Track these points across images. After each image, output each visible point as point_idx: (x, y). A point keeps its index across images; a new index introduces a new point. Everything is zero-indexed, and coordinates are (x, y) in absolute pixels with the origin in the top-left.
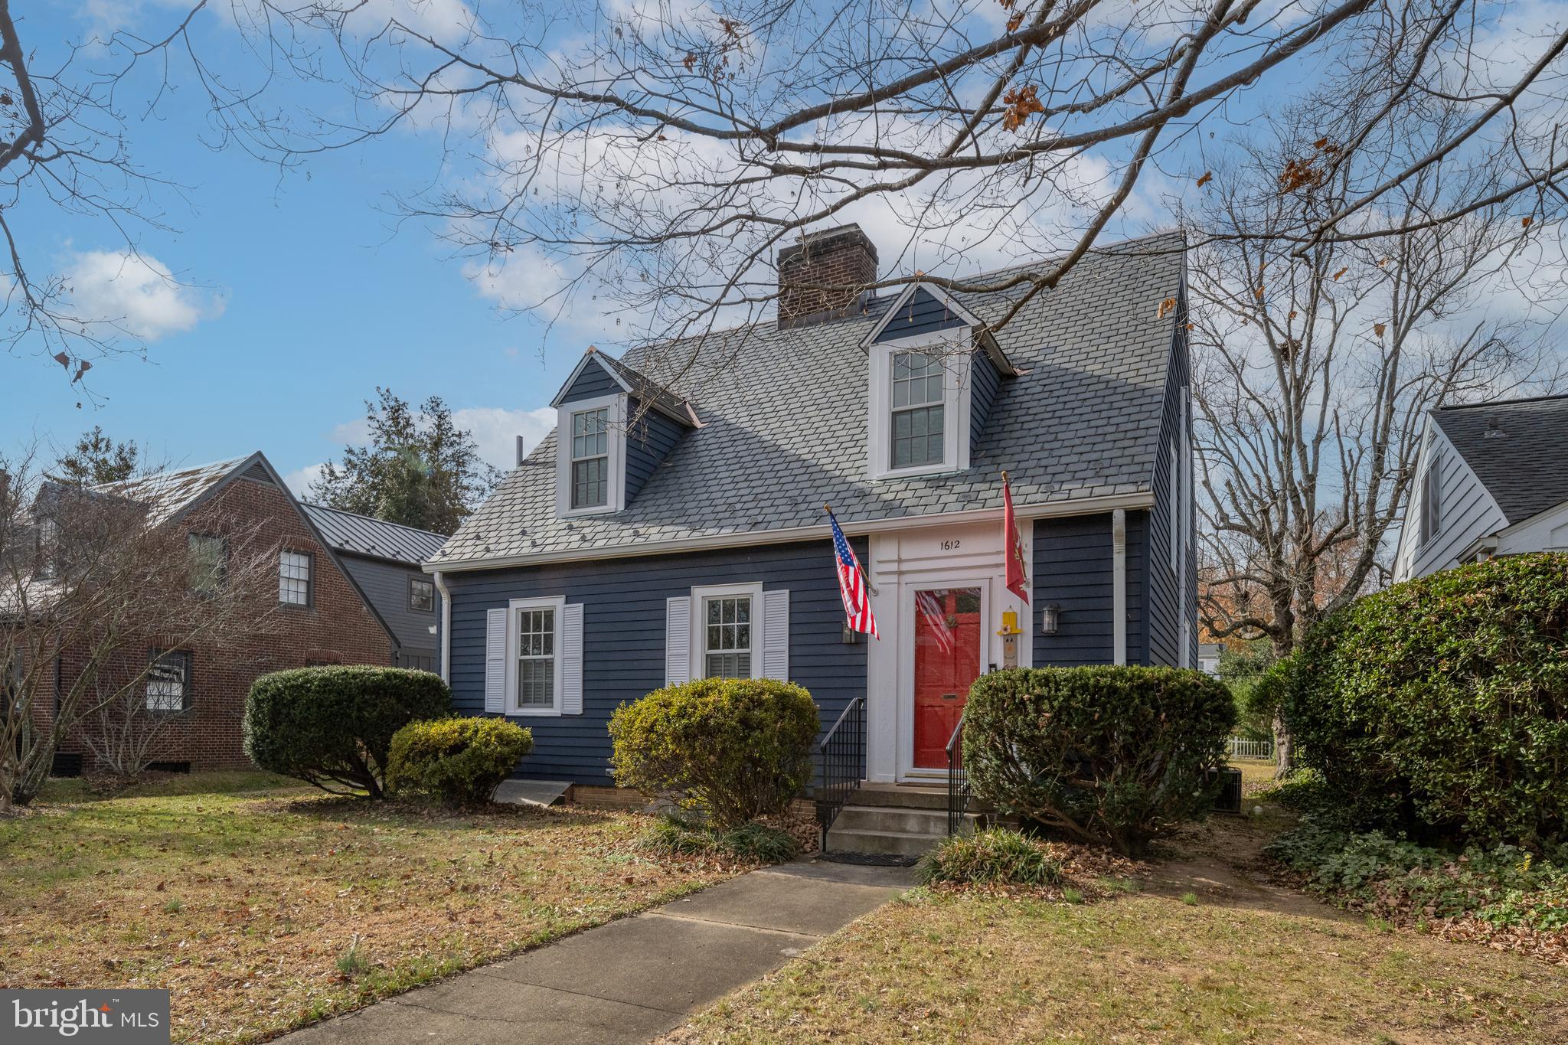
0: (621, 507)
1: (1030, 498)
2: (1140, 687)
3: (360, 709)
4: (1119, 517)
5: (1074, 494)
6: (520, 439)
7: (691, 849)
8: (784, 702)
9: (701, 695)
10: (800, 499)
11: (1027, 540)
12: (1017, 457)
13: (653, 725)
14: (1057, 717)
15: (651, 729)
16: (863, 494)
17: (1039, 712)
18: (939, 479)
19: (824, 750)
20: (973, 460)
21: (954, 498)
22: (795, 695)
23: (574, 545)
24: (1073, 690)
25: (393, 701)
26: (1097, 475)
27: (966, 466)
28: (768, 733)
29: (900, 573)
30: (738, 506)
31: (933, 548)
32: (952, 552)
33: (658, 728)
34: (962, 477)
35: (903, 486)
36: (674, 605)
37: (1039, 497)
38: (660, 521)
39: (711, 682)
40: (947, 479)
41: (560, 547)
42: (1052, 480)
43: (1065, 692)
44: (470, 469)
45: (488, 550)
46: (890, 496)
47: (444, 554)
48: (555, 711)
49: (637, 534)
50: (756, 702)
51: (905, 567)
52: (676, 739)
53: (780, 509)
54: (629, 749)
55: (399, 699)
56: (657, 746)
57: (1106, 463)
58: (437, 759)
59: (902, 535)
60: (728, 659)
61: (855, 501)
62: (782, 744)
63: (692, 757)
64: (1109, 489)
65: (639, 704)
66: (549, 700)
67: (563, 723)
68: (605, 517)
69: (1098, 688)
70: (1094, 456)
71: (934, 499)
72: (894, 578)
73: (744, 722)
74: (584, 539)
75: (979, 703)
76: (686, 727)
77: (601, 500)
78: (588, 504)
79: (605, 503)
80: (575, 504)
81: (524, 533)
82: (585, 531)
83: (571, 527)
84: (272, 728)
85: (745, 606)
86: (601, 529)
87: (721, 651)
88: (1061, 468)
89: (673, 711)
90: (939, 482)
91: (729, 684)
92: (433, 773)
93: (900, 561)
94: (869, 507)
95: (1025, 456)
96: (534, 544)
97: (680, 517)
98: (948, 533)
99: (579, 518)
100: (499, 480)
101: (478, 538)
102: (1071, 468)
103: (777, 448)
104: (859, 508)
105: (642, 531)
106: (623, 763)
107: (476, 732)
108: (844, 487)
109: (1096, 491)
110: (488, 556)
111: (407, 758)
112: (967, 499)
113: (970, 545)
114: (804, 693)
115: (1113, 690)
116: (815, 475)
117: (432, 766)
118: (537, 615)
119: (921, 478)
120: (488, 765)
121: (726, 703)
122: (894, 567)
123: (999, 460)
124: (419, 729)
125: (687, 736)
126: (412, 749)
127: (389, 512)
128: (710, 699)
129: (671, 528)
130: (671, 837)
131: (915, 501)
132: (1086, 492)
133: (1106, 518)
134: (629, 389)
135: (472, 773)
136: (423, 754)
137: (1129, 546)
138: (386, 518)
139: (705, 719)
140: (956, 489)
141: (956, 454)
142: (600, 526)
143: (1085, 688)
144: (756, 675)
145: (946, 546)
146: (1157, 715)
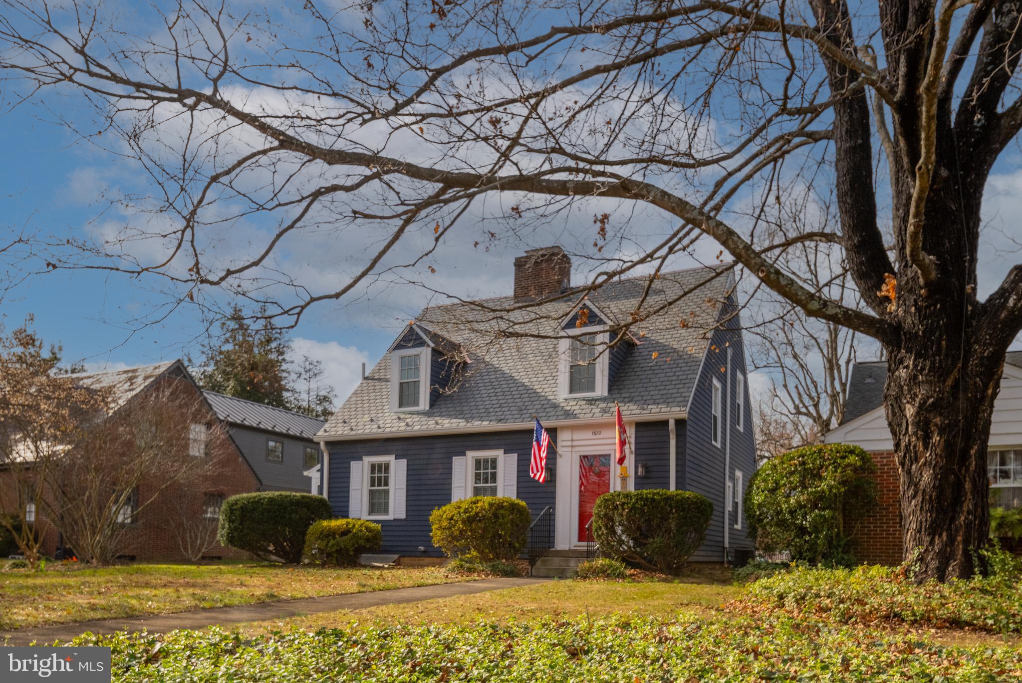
0: (427, 408)
1: (633, 412)
2: (665, 498)
3: (290, 514)
4: (672, 424)
5: (653, 411)
6: (364, 365)
7: (470, 571)
8: (513, 507)
9: (475, 503)
10: (523, 408)
11: (631, 433)
12: (631, 390)
13: (453, 516)
14: (630, 511)
15: (451, 519)
16: (555, 406)
17: (623, 509)
18: (593, 400)
19: (532, 529)
20: (610, 390)
21: (598, 410)
22: (518, 504)
23: (402, 429)
24: (637, 500)
25: (306, 510)
26: (664, 402)
27: (606, 394)
28: (506, 520)
29: (572, 446)
30: (491, 410)
31: (588, 435)
32: (598, 436)
33: (455, 518)
34: (603, 399)
35: (575, 403)
36: (457, 461)
37: (638, 411)
38: (449, 416)
39: (478, 498)
40: (596, 400)
41: (394, 429)
42: (644, 402)
43: (634, 500)
44: (287, 357)
45: (352, 429)
46: (568, 408)
47: (325, 431)
48: (390, 517)
49: (437, 423)
50: (500, 506)
51: (575, 443)
52: (464, 522)
53: (513, 412)
54: (440, 528)
55: (308, 509)
56: (454, 526)
57: (669, 396)
58: (334, 538)
59: (573, 428)
60: (485, 489)
61: (551, 409)
62: (512, 526)
63: (471, 531)
64: (668, 409)
65: (444, 508)
66: (386, 511)
67: (395, 523)
68: (418, 413)
69: (647, 499)
70: (665, 392)
71: (589, 411)
72: (569, 449)
73: (495, 515)
74: (407, 425)
75: (600, 506)
76: (468, 517)
77: (416, 403)
78: (408, 405)
79: (418, 405)
80: (401, 405)
81: (372, 420)
82: (408, 420)
83: (399, 418)
84: (240, 524)
85: (494, 462)
86: (417, 419)
87: (482, 485)
88: (649, 397)
89: (462, 510)
90: (591, 401)
91: (488, 499)
92: (333, 545)
93: (572, 440)
94: (558, 413)
95: (634, 390)
96: (379, 427)
97: (460, 414)
98: (596, 427)
99: (404, 413)
100: (311, 367)
101: (345, 422)
102: (654, 397)
103: (512, 378)
104: (553, 414)
105: (440, 422)
106: (437, 537)
107: (354, 525)
108: (546, 402)
109: (663, 410)
110: (352, 433)
111: (319, 538)
112: (604, 411)
113: (605, 433)
114: (523, 503)
115: (653, 500)
116: (531, 394)
117: (332, 542)
118: (380, 466)
119: (584, 399)
120: (362, 542)
121: (487, 506)
122: (569, 443)
123: (622, 391)
124: (325, 523)
125: (469, 521)
126: (321, 533)
127: (236, 390)
128: (479, 505)
129: (455, 420)
130: (462, 566)
131: (579, 411)
132: (658, 410)
133: (665, 423)
134: (432, 345)
135: (353, 545)
136: (327, 536)
137: (677, 436)
138: (233, 395)
139: (477, 514)
140: (600, 406)
141: (601, 387)
142: (416, 418)
143: (642, 499)
144: (500, 495)
145: (595, 433)
146: (671, 510)
